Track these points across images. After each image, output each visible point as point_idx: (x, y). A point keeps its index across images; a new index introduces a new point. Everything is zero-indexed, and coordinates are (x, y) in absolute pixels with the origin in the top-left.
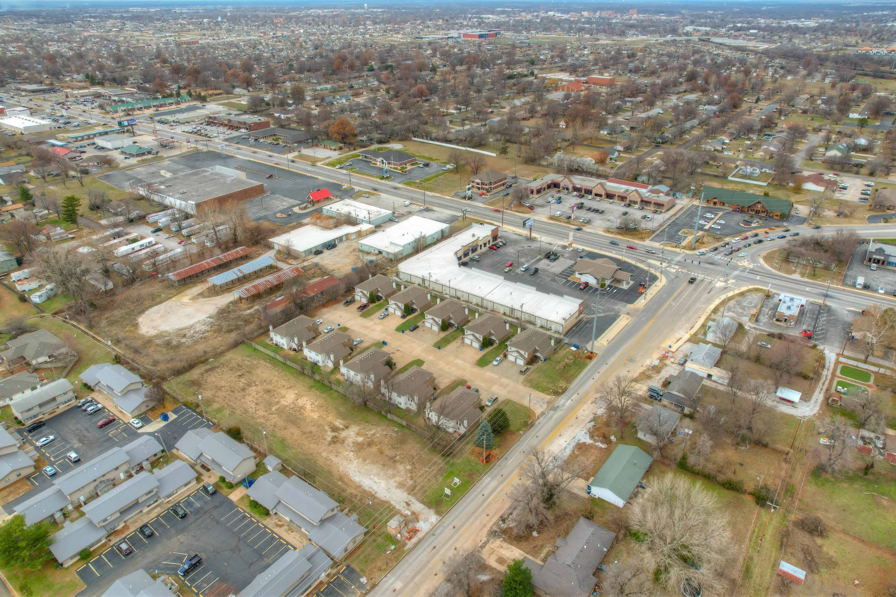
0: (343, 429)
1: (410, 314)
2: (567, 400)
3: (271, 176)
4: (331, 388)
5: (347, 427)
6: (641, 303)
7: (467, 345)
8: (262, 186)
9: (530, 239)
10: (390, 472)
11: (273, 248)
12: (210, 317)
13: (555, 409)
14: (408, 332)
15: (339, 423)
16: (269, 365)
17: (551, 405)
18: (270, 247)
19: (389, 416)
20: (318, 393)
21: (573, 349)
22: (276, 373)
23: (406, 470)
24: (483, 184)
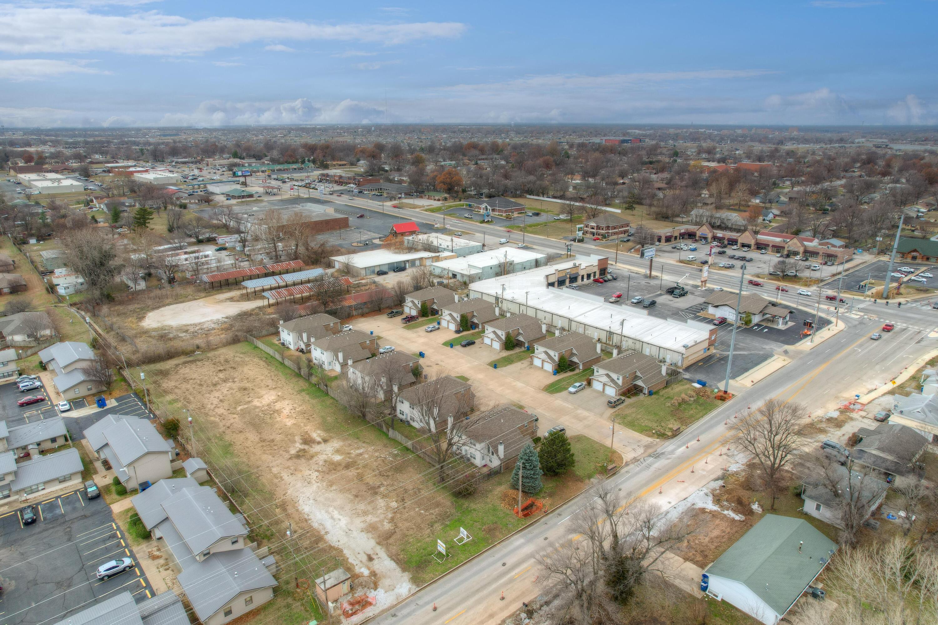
1: (468, 330)
2: (680, 447)
4: (327, 394)
5: (325, 441)
6: (805, 345)
7: (537, 367)
9: (650, 277)
11: (334, 267)
12: (227, 318)
13: (657, 456)
14: (459, 347)
15: (316, 435)
16: (262, 363)
17: (650, 451)
18: (329, 265)
19: (391, 433)
20: (307, 398)
21: (697, 385)
22: (266, 372)
23: (388, 507)
24: (598, 228)
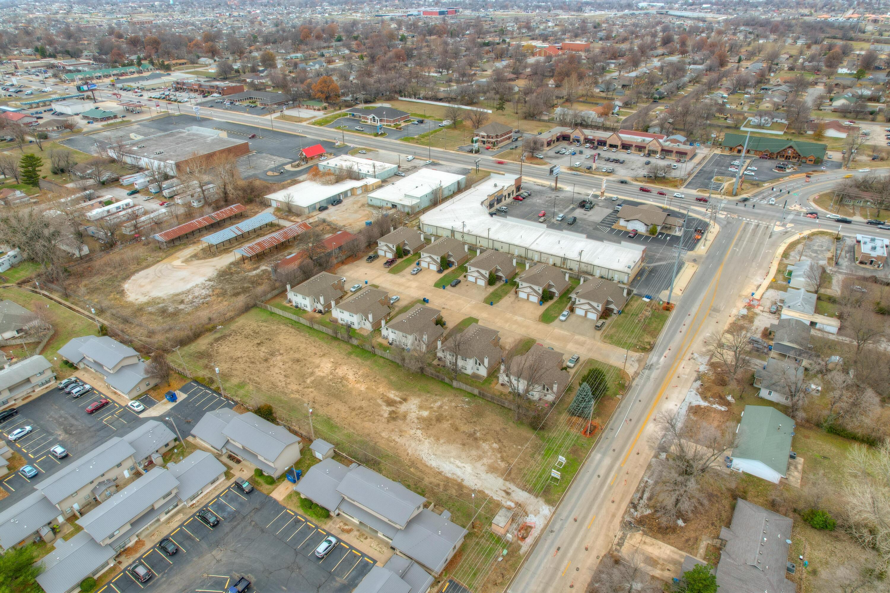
0: (400, 403)
1: (447, 269)
2: (660, 357)
3: (253, 137)
4: (374, 354)
5: (405, 400)
6: (701, 249)
7: (522, 299)
8: (246, 145)
9: (556, 189)
10: (474, 453)
11: (270, 206)
12: (210, 280)
13: (650, 367)
14: (449, 287)
15: (393, 395)
16: (292, 330)
17: (643, 364)
18: (266, 204)
19: (455, 384)
20: (360, 361)
21: (645, 299)
22: (303, 339)
23: (493, 449)
24: (488, 137)
